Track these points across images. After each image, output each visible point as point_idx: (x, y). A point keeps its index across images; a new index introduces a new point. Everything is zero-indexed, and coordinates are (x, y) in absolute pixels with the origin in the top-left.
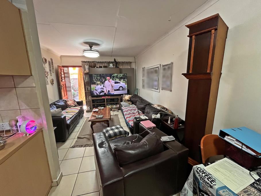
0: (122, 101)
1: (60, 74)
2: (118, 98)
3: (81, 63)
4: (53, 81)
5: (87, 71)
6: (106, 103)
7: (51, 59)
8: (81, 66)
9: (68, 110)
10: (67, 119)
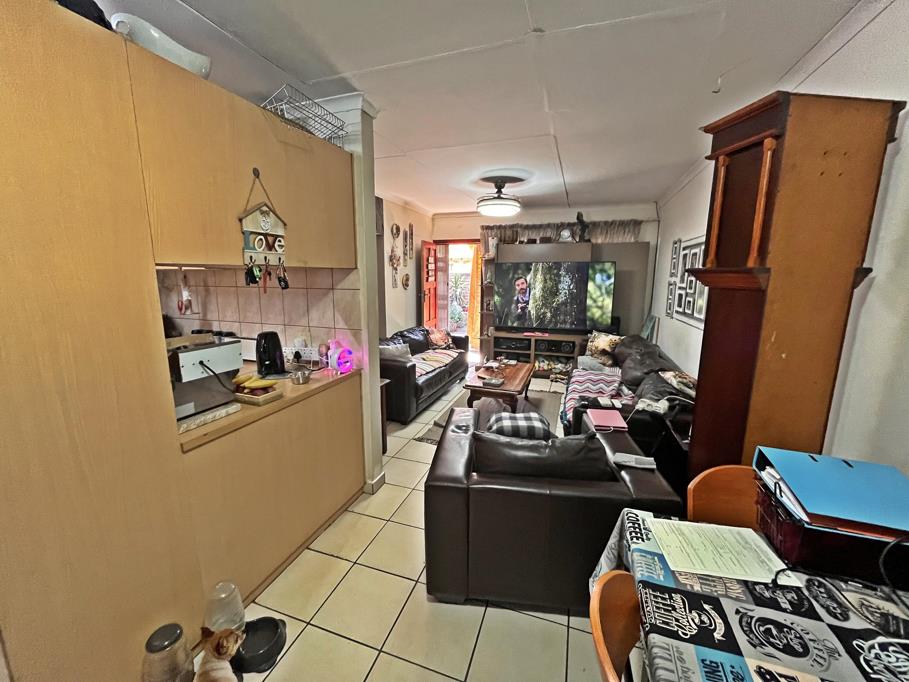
0: (583, 353)
1: (425, 263)
2: (574, 343)
3: (480, 231)
4: (407, 280)
5: (492, 253)
6: (532, 352)
7: (411, 226)
8: (478, 240)
9: (429, 354)
10: (418, 374)
